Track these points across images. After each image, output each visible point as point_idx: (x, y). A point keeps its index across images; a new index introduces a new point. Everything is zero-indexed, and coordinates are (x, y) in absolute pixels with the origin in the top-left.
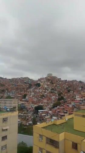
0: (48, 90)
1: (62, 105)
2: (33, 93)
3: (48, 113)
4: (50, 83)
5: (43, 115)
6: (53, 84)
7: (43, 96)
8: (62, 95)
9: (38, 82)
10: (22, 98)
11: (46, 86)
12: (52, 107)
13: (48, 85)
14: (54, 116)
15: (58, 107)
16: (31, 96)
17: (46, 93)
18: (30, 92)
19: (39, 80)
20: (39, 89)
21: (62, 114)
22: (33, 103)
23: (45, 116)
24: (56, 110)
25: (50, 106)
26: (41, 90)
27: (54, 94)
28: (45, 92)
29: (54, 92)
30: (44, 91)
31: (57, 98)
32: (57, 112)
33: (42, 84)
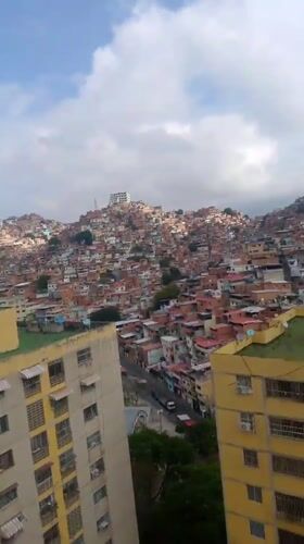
0: (122, 253)
1: (187, 294)
2: (70, 270)
3: (141, 328)
4: (126, 226)
5: (124, 336)
6: (135, 228)
7: (109, 274)
8: (172, 264)
9: (83, 229)
10: (35, 292)
11: (113, 240)
12: (149, 305)
13: (119, 235)
14: (166, 334)
15: (172, 303)
16: (66, 281)
17: (117, 265)
18: (60, 266)
19: (85, 220)
20: (92, 252)
21: (196, 323)
22: (79, 301)
23: (132, 337)
24: (168, 315)
25: (142, 304)
26: (97, 256)
27: (145, 263)
28: (114, 261)
29: (143, 257)
30: (109, 256)
31: (159, 275)
32: (173, 318)
33: (98, 234)
